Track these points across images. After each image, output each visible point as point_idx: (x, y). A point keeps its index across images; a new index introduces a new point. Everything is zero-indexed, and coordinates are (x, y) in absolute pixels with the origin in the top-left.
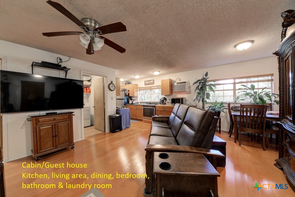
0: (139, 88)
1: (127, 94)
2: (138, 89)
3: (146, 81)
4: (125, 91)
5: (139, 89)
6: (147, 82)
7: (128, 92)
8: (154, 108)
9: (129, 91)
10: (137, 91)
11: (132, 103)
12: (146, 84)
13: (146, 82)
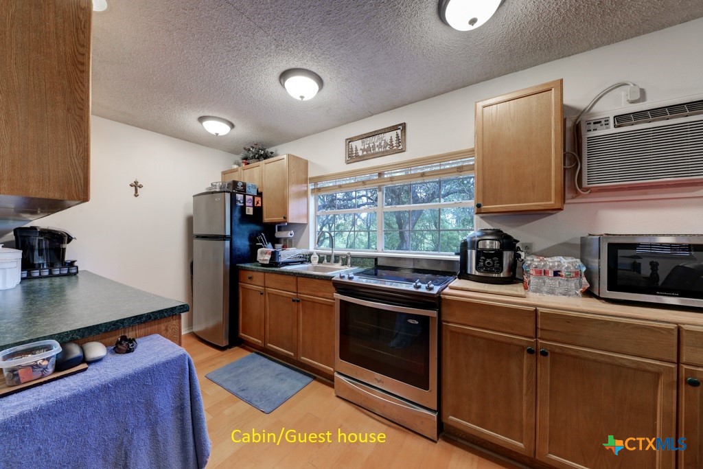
0: (315, 180)
1: (250, 211)
2: (311, 187)
3: (350, 140)
4: (240, 192)
5: (316, 184)
6: (358, 145)
7: (257, 199)
8: (433, 314)
9: (260, 194)
10: (305, 194)
11: (274, 262)
12: (352, 157)
13: (354, 144)
